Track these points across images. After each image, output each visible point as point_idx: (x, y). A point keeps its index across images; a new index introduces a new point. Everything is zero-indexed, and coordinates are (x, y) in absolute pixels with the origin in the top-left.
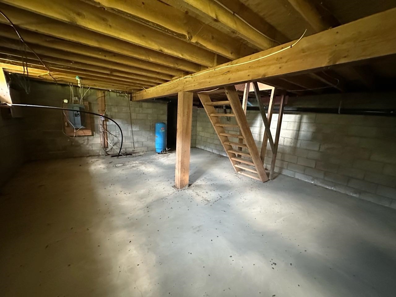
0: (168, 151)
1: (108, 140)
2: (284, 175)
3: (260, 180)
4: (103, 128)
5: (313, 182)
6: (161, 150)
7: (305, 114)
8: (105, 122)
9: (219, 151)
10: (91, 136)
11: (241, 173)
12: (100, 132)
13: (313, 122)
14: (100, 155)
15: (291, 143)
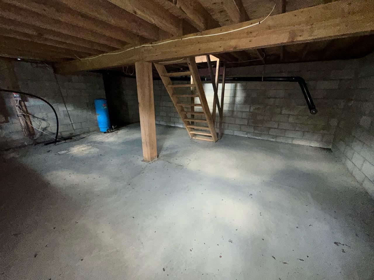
0: (115, 128)
1: (33, 124)
2: (226, 134)
3: (213, 141)
4: (23, 111)
5: (247, 136)
6: (107, 129)
7: (239, 83)
8: (22, 103)
9: (166, 122)
10: (4, 122)
11: (196, 138)
12: (18, 116)
13: (245, 89)
14: (26, 145)
15: (230, 108)
